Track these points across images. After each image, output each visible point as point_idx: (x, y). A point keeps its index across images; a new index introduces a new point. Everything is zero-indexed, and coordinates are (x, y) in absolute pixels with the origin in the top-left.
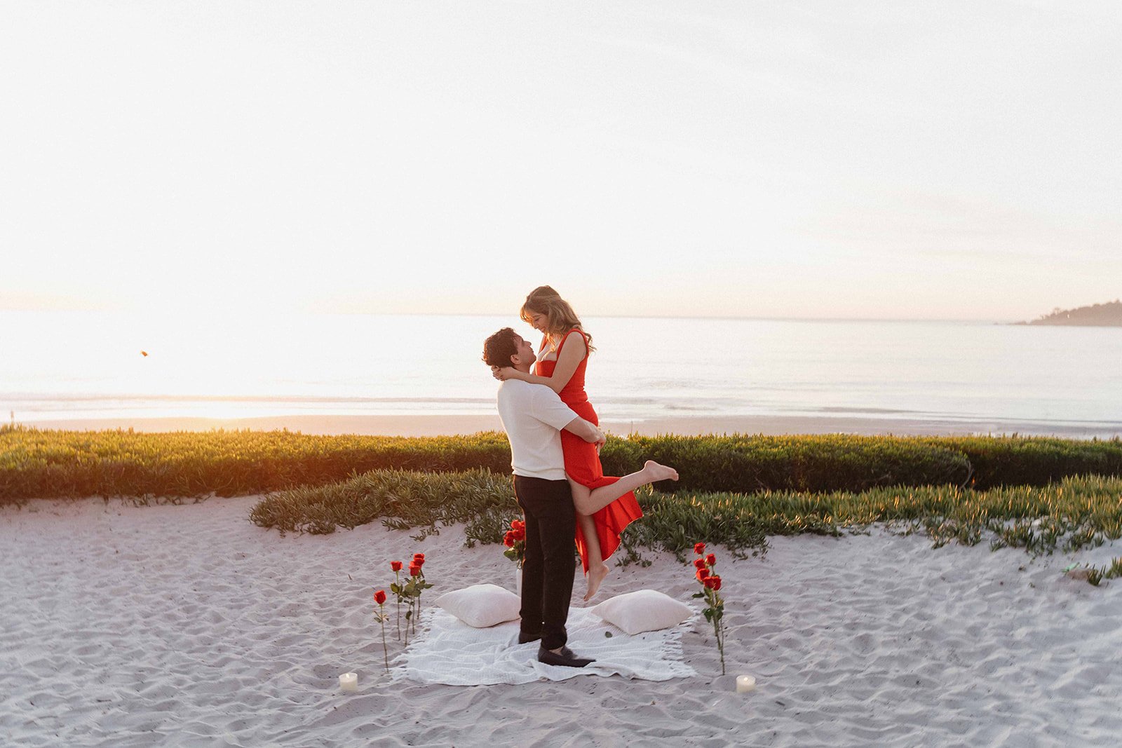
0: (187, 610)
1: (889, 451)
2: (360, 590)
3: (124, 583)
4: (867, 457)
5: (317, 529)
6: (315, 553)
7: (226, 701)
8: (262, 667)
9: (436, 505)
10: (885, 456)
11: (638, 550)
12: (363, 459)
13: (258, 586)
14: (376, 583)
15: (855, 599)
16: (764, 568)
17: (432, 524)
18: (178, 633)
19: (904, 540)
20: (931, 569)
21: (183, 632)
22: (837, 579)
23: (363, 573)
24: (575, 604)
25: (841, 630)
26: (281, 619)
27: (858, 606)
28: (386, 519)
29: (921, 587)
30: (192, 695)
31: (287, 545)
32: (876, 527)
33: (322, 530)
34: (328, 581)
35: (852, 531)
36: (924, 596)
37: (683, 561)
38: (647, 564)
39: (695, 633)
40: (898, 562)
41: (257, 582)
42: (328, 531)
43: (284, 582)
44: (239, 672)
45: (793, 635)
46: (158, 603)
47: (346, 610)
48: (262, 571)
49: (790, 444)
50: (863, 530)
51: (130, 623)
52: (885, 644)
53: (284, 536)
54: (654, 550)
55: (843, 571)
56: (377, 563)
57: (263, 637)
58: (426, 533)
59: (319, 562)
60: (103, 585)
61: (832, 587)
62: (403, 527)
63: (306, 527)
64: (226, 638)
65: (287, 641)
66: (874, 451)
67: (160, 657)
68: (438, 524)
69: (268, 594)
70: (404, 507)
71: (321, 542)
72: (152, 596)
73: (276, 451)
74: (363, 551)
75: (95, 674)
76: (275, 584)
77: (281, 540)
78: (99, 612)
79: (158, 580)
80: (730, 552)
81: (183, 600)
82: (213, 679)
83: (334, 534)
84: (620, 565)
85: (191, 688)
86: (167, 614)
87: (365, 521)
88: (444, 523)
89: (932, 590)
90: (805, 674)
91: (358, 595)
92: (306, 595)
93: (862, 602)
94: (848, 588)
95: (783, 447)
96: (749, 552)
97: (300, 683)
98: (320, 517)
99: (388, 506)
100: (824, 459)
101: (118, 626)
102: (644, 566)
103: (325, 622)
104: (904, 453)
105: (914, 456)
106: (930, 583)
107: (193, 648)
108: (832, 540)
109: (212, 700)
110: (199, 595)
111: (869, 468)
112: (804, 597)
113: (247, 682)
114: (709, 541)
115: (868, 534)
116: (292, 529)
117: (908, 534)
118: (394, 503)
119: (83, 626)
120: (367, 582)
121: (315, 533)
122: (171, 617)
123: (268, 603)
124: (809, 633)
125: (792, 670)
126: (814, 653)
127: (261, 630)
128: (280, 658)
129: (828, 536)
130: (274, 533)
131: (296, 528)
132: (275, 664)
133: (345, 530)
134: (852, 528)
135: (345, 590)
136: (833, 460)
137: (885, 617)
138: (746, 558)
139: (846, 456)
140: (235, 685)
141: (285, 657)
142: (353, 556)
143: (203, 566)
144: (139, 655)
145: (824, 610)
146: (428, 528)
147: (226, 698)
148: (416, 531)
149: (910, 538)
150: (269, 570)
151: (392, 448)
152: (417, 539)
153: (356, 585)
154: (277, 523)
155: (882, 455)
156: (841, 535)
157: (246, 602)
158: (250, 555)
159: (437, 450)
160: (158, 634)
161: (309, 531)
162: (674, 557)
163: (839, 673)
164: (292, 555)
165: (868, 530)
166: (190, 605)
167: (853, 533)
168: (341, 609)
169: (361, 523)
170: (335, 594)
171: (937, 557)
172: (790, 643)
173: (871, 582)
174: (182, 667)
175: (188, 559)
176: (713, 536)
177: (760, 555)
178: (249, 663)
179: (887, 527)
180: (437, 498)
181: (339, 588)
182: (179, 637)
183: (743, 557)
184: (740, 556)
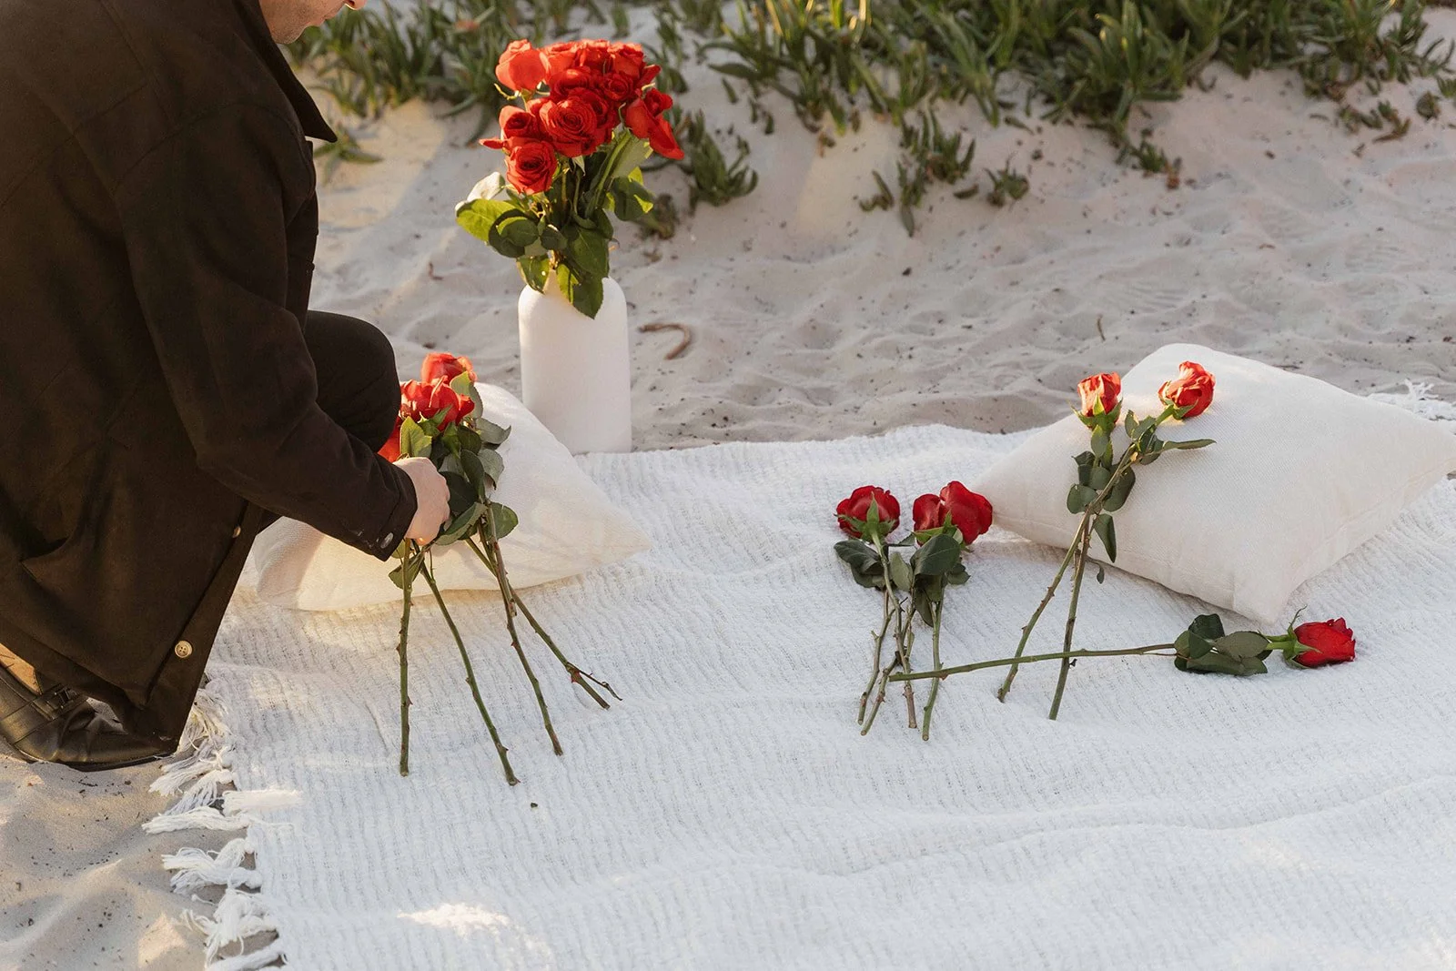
11: (952, 119)
37: (1151, 163)
38: (1009, 188)
54: (1008, 121)
80: (1327, 107)
84: (884, 201)
96: (1400, 97)
102: (996, 201)
114: (1216, 57)
138: (1400, 131)
162: (1099, 150)
176: (1235, 41)
183: (1388, 128)
184: (1377, 125)
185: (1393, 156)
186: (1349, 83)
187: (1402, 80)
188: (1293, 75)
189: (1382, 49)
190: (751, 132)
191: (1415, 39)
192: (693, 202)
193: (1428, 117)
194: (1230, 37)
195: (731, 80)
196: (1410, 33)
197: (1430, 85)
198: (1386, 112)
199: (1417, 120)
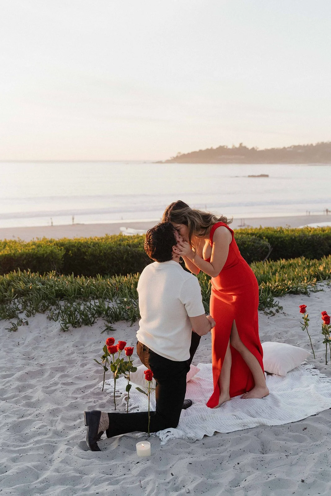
17: (16, 317)
35: (311, 290)
50: (317, 289)
58: (16, 324)
68: (22, 316)
80: (263, 312)
88: (26, 315)
108: (306, 297)
115: (323, 291)
129: (300, 294)
165: (320, 288)
177: (280, 311)
179: (328, 285)
184: (270, 314)
185: (274, 319)
187: (272, 307)
189: (269, 303)
191: (273, 301)
193: (278, 312)
197: (277, 308)
198: (271, 312)
199: (276, 313)
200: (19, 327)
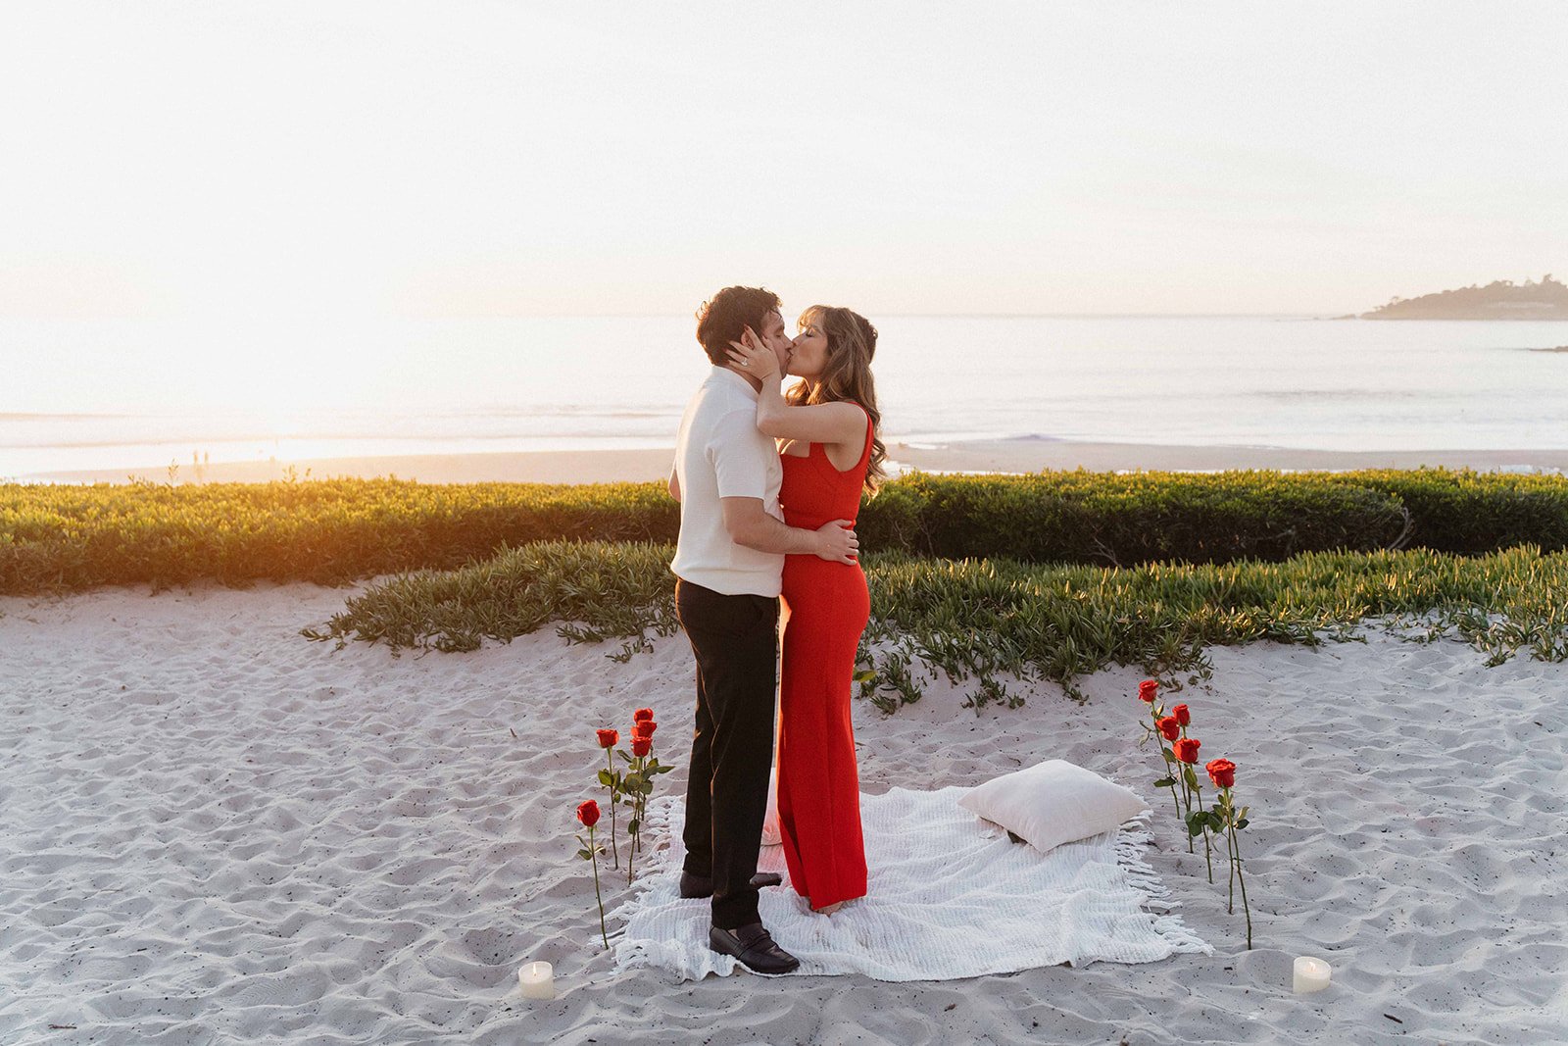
0: (235, 805)
1: (1289, 495)
2: (534, 759)
3: (131, 750)
4: (1257, 503)
5: (451, 643)
6: (450, 685)
7: (301, 1024)
8: (365, 938)
9: (644, 601)
10: (1285, 502)
11: (998, 678)
12: (513, 522)
13: (358, 753)
14: (559, 743)
15: (1402, 767)
16: (1217, 706)
17: (639, 633)
18: (217, 857)
19: (1425, 650)
20: (1506, 705)
21: (225, 855)
22: (1351, 727)
23: (531, 725)
24: (913, 784)
25: (1415, 835)
26: (400, 822)
27: (1417, 781)
28: (563, 625)
29: (1511, 743)
30: (234, 1010)
31: (404, 671)
32: (1369, 627)
33: (460, 647)
34: (477, 740)
35: (1334, 635)
36: (1523, 759)
37: (1075, 696)
38: (1017, 703)
39: (1149, 843)
40: (1438, 691)
41: (357, 744)
42: (473, 646)
43: (402, 744)
44: (326, 945)
45: (1334, 848)
46: (185, 790)
47: (510, 800)
48: (364, 721)
49: (1140, 486)
50: (1351, 634)
51: (133, 834)
52: (1517, 867)
53: (399, 656)
54: (1024, 679)
55: (1352, 710)
56: (556, 704)
57: (369, 864)
58: (632, 649)
59: (458, 705)
60: (92, 754)
61: (1348, 743)
62: (591, 638)
63: (433, 640)
64: (302, 868)
65: (411, 873)
66: (1267, 495)
67: (179, 912)
68: (650, 633)
69: (376, 769)
70: (590, 605)
71: (459, 667)
72: (175, 774)
73: (380, 513)
74: (529, 680)
75: (55, 956)
76: (386, 749)
77: (393, 661)
78: (80, 812)
79: (188, 741)
81: (227, 785)
82: (277, 966)
83: (478, 651)
84: (971, 705)
85: (233, 990)
86: (198, 815)
87: (529, 628)
88: (660, 633)
89: (1526, 744)
90: (1401, 941)
91: (531, 768)
92: (440, 770)
93: (1419, 773)
94: (1378, 743)
95: (1132, 491)
96: (1182, 677)
97: (442, 976)
98: (456, 623)
99: (564, 603)
100: (1196, 508)
101: (110, 841)
102: (1012, 707)
103: (478, 827)
104: (1313, 498)
105: (1329, 502)
106: (1519, 733)
107: (242, 891)
108: (1307, 652)
109: (273, 1021)
110: (256, 772)
111: (1262, 520)
112: (1311, 763)
113: (343, 974)
114: (1112, 659)
115: (1363, 640)
116: (411, 644)
117: (1432, 638)
118: (574, 598)
119: (45, 844)
120: (543, 741)
121: (449, 650)
122: (206, 821)
123: (375, 786)
124: (1357, 841)
125: (1373, 931)
126: (1393, 889)
127: (364, 846)
128: (401, 914)
129: (1297, 644)
130: (381, 650)
131: (417, 643)
132: (392, 928)
133: (497, 644)
134: (1332, 630)
135: (507, 758)
136: (1210, 510)
137: (1480, 805)
138: (1180, 689)
139: (1229, 503)
140: (318, 983)
141: (410, 911)
142: (514, 690)
143: (264, 714)
144: (140, 907)
145: (1361, 791)
146: (633, 640)
147: (300, 1016)
148: (615, 646)
149: (1436, 647)
150: (376, 719)
151: (557, 504)
152: (617, 659)
153: (525, 749)
154: (385, 634)
155: (1280, 501)
156: (1317, 641)
157: (335, 787)
158: (343, 691)
159: (624, 506)
160: (181, 857)
161: (438, 646)
162: (1058, 690)
163: (1466, 936)
164: (412, 690)
165: (1359, 632)
166: (242, 793)
167: (1335, 639)
168: (503, 799)
169: (522, 632)
170: (492, 767)
171: (1500, 682)
172: (1336, 866)
173: (1413, 732)
174: (221, 936)
175: (241, 700)
177: (1201, 682)
178: (342, 925)
179: (1389, 626)
180: (645, 591)
181: (495, 754)
182: (217, 864)
183: (1174, 688)
184: (1171, 687)
186: (1163, 671)
187: (1185, 670)
188: (1142, 667)
189: (1181, 659)
190: (928, 678)
191: (1197, 656)
192: (903, 703)
193: (1191, 685)
194: (1118, 651)
195: (925, 660)
196: (1196, 654)
197: (1197, 673)
198: (1176, 682)
199: (1186, 685)
200: (636, 657)
